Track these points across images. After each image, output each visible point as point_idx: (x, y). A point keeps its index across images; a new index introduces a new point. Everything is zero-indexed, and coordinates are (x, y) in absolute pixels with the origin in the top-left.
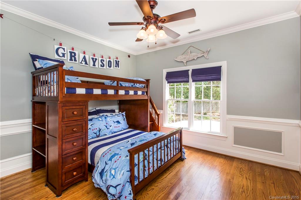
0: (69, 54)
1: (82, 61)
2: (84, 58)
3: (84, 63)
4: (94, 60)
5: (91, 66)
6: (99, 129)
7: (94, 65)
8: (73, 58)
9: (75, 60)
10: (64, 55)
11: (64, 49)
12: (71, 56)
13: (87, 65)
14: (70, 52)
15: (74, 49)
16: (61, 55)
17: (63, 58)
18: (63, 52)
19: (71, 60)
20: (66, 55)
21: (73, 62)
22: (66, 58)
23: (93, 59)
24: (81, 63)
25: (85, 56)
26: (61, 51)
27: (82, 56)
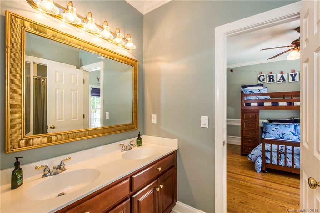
0: (268, 78)
1: (280, 79)
2: (282, 77)
3: (281, 81)
4: (294, 75)
5: (289, 82)
6: (283, 133)
7: (294, 80)
8: (271, 80)
9: (273, 81)
10: (264, 80)
11: (264, 76)
12: (270, 79)
13: (286, 82)
14: (269, 76)
15: (272, 73)
16: (262, 80)
17: (263, 82)
18: (263, 78)
19: (270, 81)
20: (265, 80)
21: (272, 82)
22: (265, 81)
23: (292, 75)
24: (279, 81)
25: (282, 75)
26: (262, 78)
27: (279, 76)
